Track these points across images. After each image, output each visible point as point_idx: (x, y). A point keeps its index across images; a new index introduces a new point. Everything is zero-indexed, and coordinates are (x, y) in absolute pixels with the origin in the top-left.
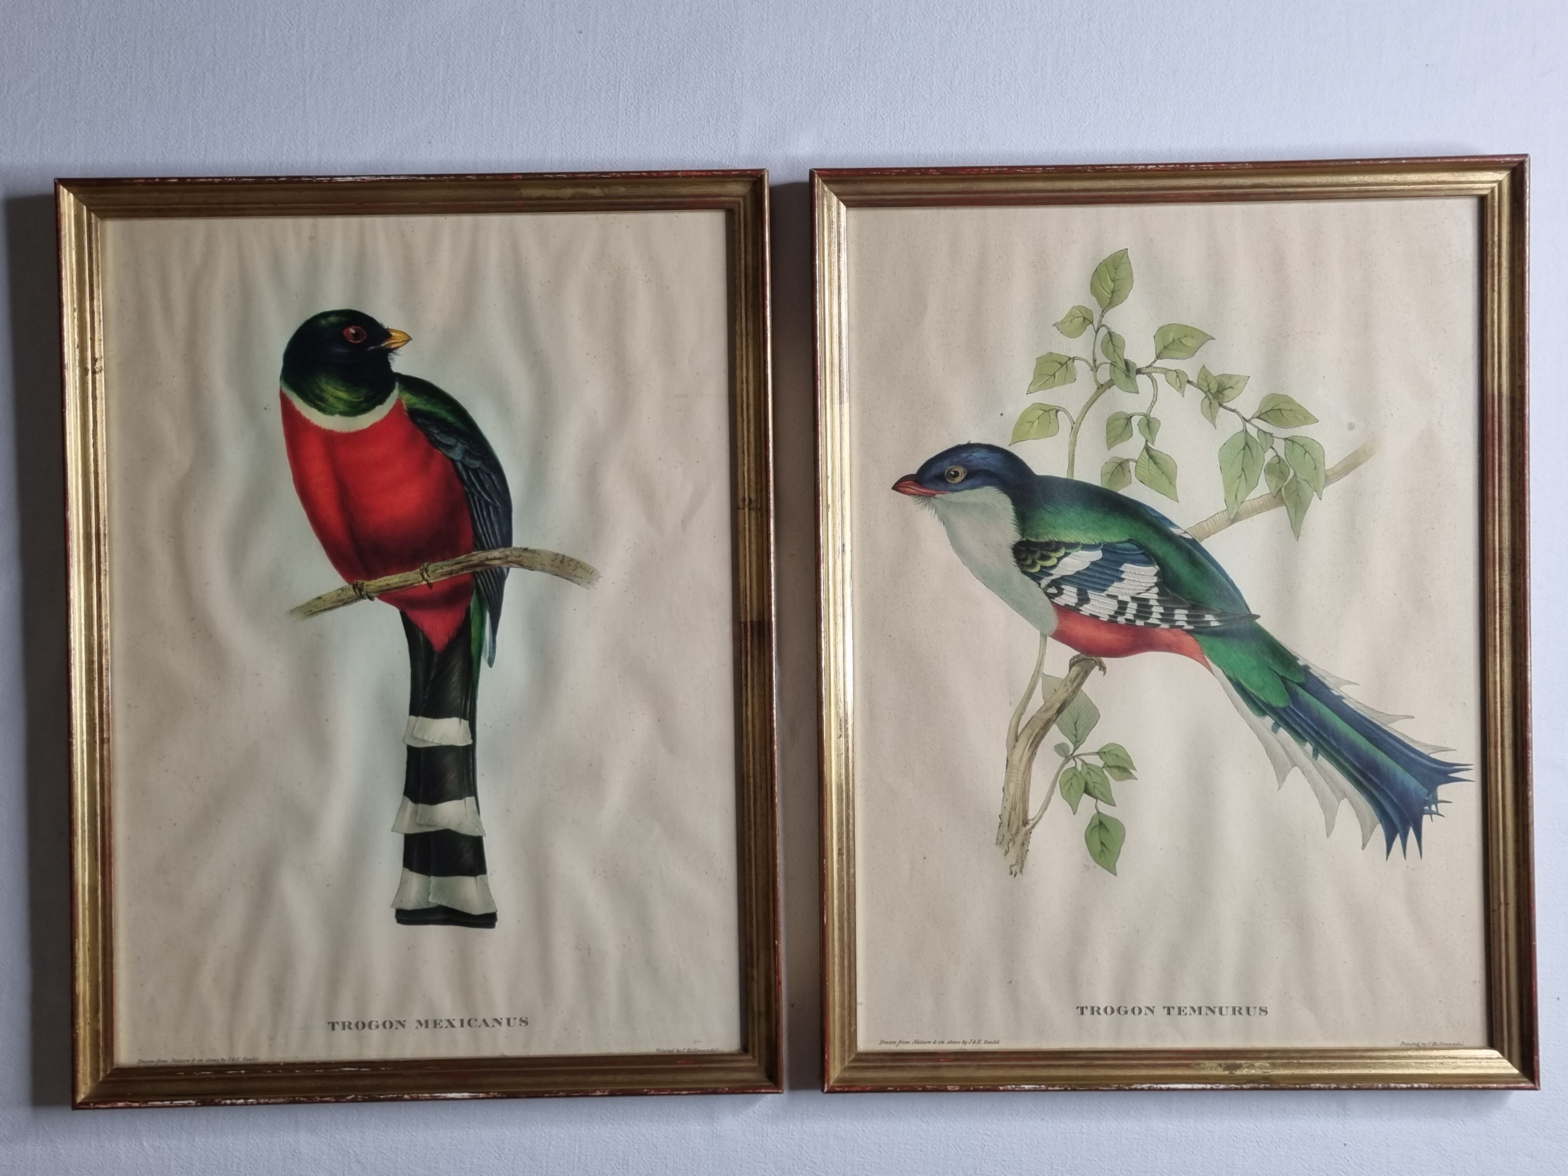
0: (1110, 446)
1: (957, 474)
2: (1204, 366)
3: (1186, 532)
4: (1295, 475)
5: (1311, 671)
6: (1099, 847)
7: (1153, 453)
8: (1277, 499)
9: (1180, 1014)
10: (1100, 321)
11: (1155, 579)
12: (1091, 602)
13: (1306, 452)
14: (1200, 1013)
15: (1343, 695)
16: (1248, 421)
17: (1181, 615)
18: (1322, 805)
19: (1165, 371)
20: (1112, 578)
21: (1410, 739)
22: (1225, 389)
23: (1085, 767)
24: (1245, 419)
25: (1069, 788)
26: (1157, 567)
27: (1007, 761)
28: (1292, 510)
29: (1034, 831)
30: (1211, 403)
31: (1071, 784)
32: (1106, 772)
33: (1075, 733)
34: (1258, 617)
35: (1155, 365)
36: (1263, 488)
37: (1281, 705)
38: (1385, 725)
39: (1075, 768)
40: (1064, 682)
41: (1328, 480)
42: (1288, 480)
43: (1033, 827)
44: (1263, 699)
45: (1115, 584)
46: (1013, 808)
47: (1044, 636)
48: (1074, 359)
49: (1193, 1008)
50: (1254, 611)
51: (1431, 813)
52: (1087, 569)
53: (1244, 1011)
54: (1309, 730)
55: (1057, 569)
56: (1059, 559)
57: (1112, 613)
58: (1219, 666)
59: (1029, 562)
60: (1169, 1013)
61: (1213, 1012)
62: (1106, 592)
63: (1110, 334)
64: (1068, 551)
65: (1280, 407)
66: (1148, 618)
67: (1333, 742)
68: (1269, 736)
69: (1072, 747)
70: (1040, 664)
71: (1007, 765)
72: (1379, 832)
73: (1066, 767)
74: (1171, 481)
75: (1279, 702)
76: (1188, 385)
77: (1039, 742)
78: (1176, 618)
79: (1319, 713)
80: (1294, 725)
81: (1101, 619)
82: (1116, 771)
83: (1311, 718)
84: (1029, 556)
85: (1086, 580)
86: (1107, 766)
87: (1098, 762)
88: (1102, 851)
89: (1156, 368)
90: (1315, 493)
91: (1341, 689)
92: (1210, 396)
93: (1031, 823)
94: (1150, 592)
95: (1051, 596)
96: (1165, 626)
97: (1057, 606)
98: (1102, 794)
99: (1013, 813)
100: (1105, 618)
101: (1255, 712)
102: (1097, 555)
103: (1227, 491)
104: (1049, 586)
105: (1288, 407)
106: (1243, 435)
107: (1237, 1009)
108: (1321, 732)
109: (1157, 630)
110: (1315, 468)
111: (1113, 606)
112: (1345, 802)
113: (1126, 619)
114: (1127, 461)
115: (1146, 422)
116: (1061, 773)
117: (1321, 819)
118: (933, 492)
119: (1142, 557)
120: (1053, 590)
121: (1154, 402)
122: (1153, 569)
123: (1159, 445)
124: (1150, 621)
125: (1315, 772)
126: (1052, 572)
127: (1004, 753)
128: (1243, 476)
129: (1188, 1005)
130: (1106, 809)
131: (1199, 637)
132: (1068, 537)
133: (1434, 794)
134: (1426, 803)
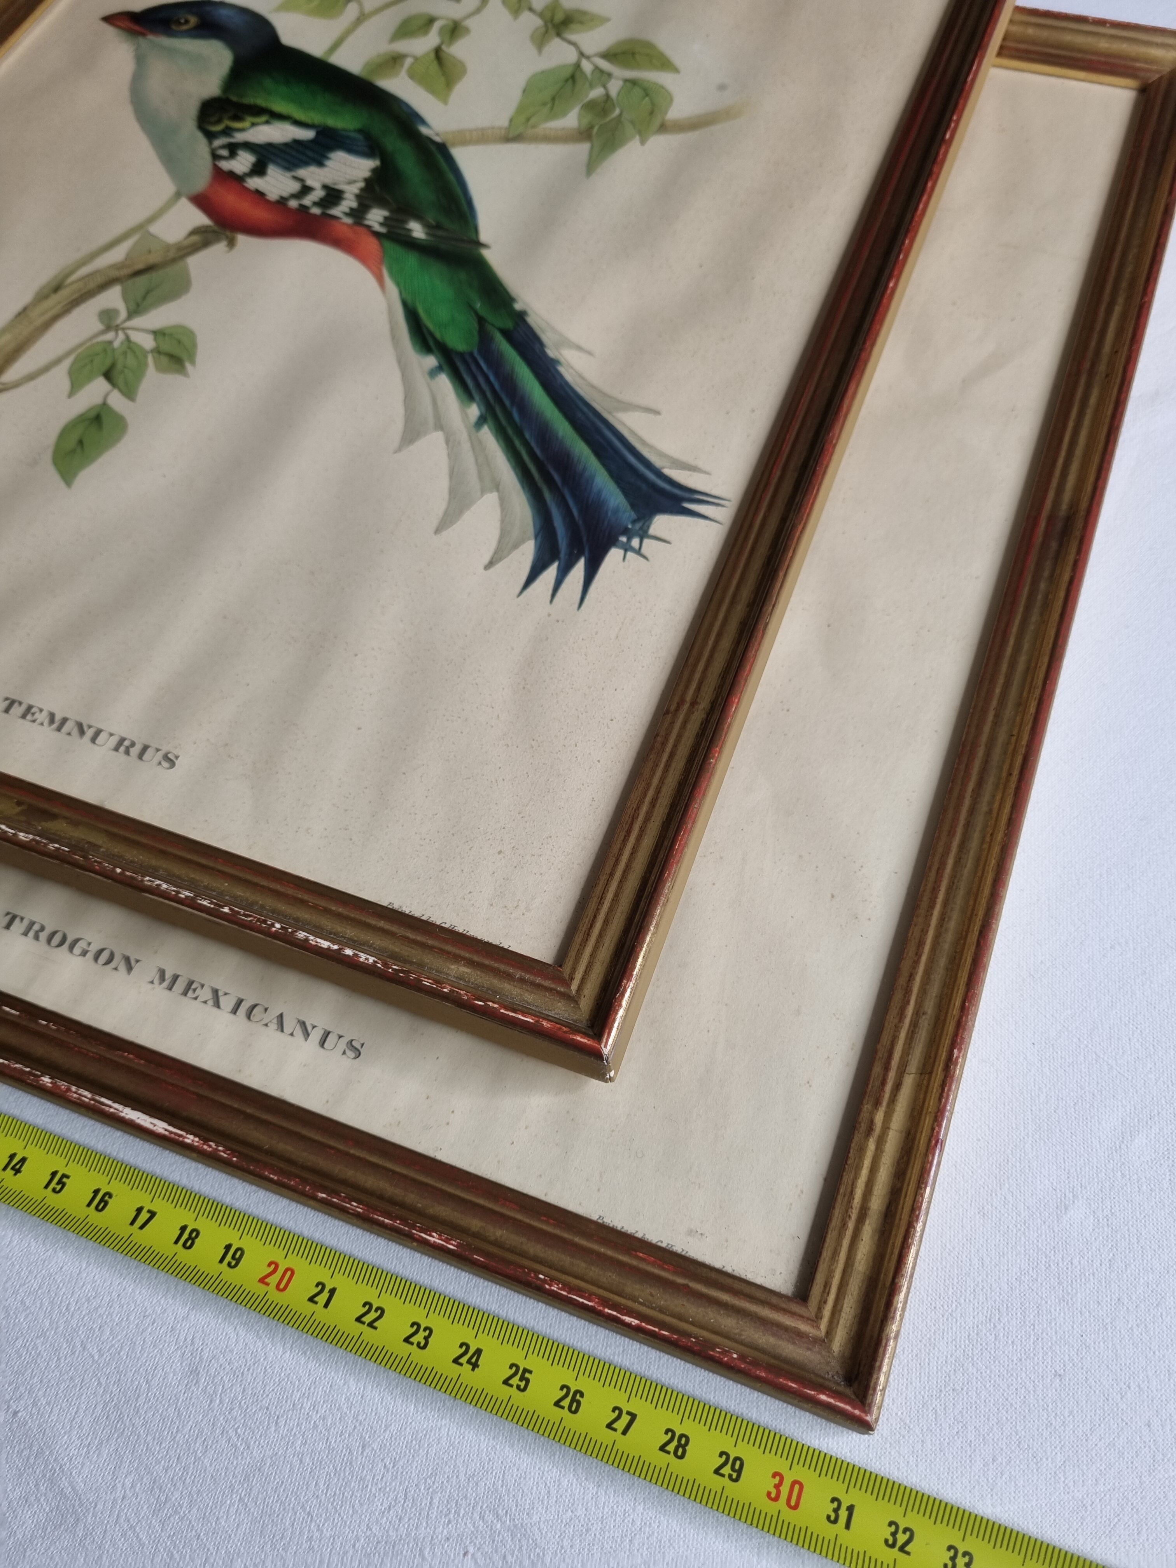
0: (395, 38)
1: (187, 22)
3: (437, 134)
4: (620, 115)
5: (528, 319)
6: (72, 441)
7: (442, 54)
8: (584, 134)
9: (24, 717)
11: (367, 174)
13: (647, 95)
14: (59, 729)
15: (562, 360)
16: (587, 57)
17: (376, 217)
18: (452, 492)
20: (310, 161)
21: (641, 439)
22: (571, 22)
23: (126, 343)
24: (582, 54)
25: (85, 365)
26: (378, 162)
27: (25, 308)
28: (597, 148)
30: (546, 32)
31: (92, 361)
32: (150, 359)
33: (139, 300)
34: (486, 246)
36: (571, 120)
37: (462, 348)
38: (610, 413)
39: (110, 343)
40: (168, 247)
41: (663, 128)
42: (608, 119)
44: (438, 336)
45: (312, 168)
47: (178, 195)
49: (52, 717)
51: (627, 548)
52: (286, 144)
53: (135, 751)
54: (485, 387)
55: (245, 133)
56: (253, 125)
57: (285, 194)
58: (398, 284)
59: (214, 119)
60: (7, 710)
61: (82, 732)
62: (293, 173)
64: (271, 120)
65: (637, 50)
67: (516, 416)
68: (421, 381)
69: (123, 314)
70: (151, 220)
71: (20, 313)
72: (527, 552)
73: (100, 339)
74: (449, 84)
75: (458, 341)
76: (527, 12)
77: (83, 300)
79: (513, 370)
80: (465, 376)
81: (268, 198)
82: (164, 360)
83: (497, 375)
84: (218, 114)
85: (276, 155)
86: (157, 351)
87: (147, 342)
88: (73, 451)
90: (638, 136)
91: (562, 351)
92: (550, 25)
94: (352, 185)
95: (215, 157)
96: (349, 221)
97: (217, 169)
98: (126, 383)
101: (417, 347)
102: (308, 135)
103: (520, 109)
104: (223, 147)
105: (646, 51)
106: (571, 69)
107: (126, 743)
108: (503, 396)
109: (334, 222)
110: (651, 113)
111: (295, 187)
112: (492, 498)
113: (301, 206)
114: (406, 56)
115: (452, 26)
116: (89, 344)
117: (439, 504)
118: (146, 32)
119: (366, 149)
121: (473, 14)
122: (371, 164)
123: (458, 50)
125: (466, 446)
126: (237, 134)
127: (27, 298)
128: (549, 106)
129: (48, 707)
130: (117, 401)
131: (388, 244)
132: (279, 106)
133: (647, 524)
134: (626, 532)
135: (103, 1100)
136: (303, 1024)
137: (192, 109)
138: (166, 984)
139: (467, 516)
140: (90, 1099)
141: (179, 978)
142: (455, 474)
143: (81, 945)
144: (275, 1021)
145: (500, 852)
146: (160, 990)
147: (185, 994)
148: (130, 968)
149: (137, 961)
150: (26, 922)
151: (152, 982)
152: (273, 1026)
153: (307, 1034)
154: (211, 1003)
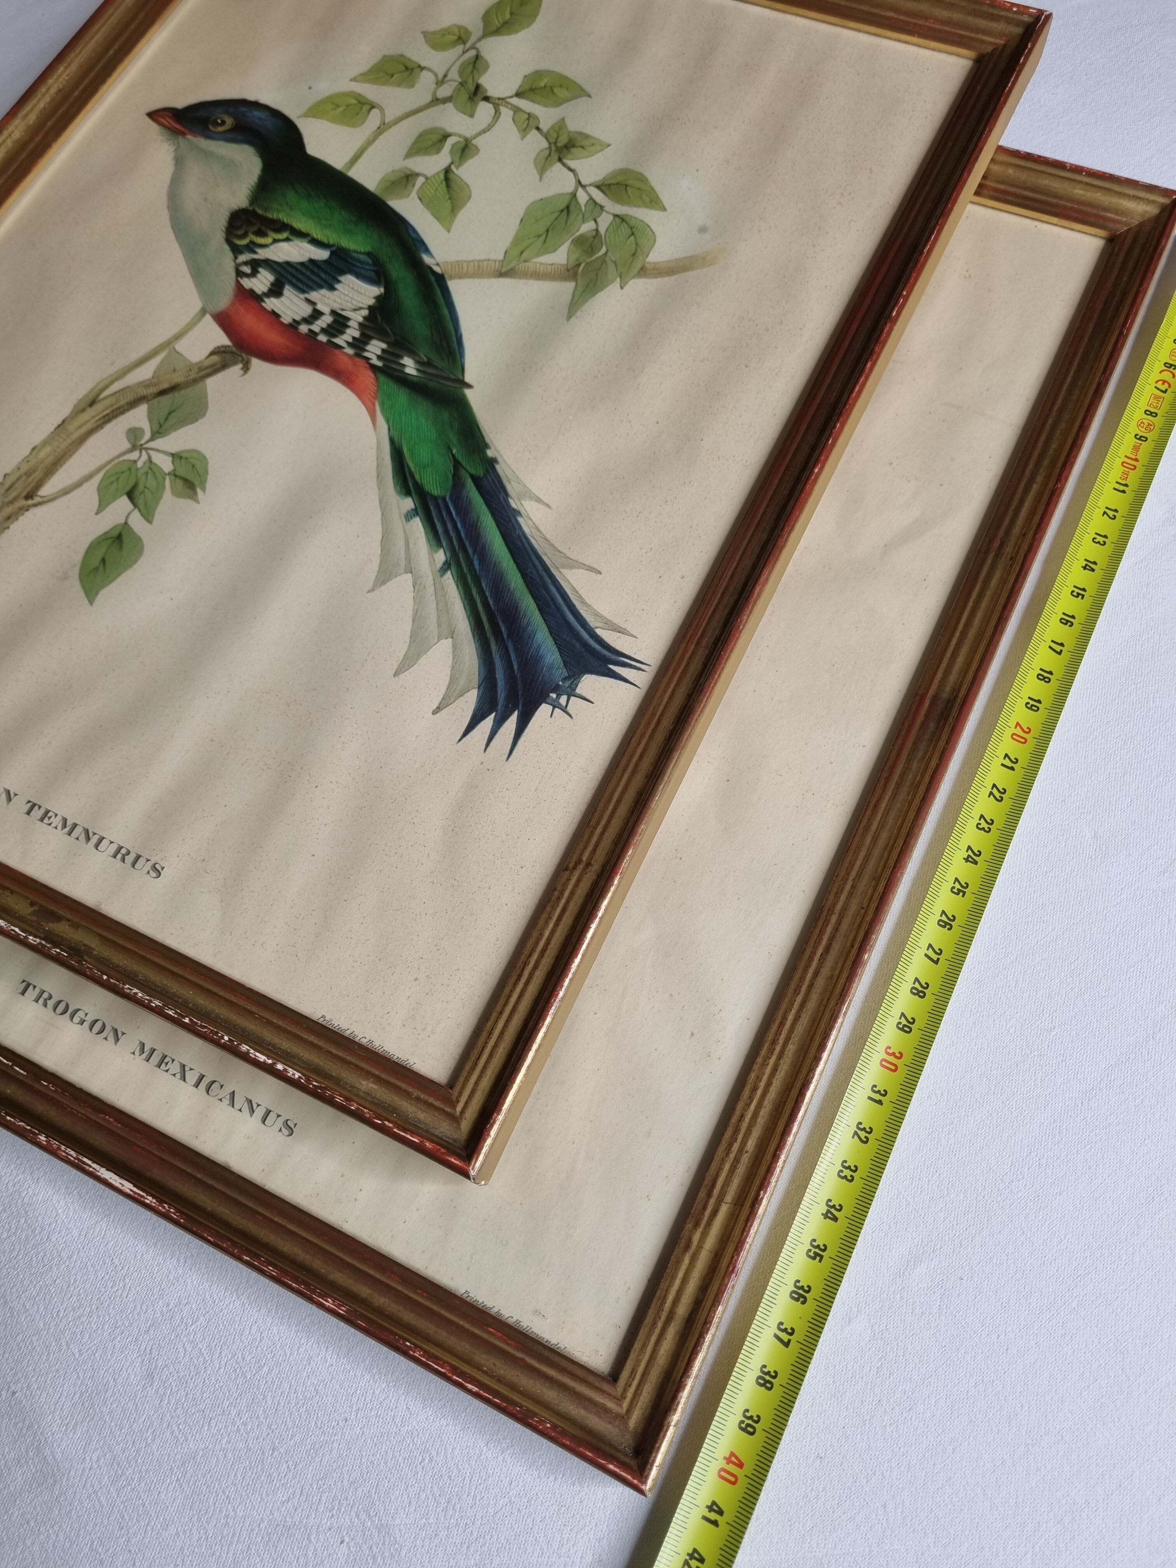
0: (409, 155)
1: (223, 123)
2: (563, 119)
3: (438, 264)
4: (606, 254)
5: (498, 467)
6: (96, 562)
7: (451, 176)
8: (570, 273)
9: (42, 820)
10: (475, 43)
11: (371, 302)
12: (283, 299)
13: (633, 234)
14: (70, 834)
15: (522, 511)
16: (583, 187)
17: (375, 348)
18: (413, 635)
19: (517, 110)
20: (323, 283)
21: (581, 597)
22: (574, 146)
23: (148, 464)
24: (580, 182)
25: (112, 482)
26: (382, 290)
27: (64, 422)
28: (580, 289)
29: (33, 511)
30: (550, 155)
31: (118, 479)
32: (167, 481)
33: (162, 422)
34: (469, 386)
35: (509, 100)
36: (560, 256)
37: (436, 492)
38: (557, 569)
39: (135, 462)
40: (191, 367)
41: (643, 272)
42: (594, 258)
43: (35, 505)
44: (417, 477)
45: (324, 292)
46: (28, 474)
47: (203, 312)
48: (422, 68)
49: (65, 821)
50: (468, 378)
51: (555, 705)
52: (302, 264)
53: (130, 859)
54: (452, 534)
55: (267, 250)
56: (275, 241)
57: (298, 318)
58: (388, 421)
59: (240, 232)
60: (29, 813)
61: (88, 839)
62: (307, 296)
63: (477, 57)
64: (291, 237)
65: (630, 182)
66: (335, 336)
67: (476, 563)
68: (397, 521)
69: (148, 435)
70: (178, 337)
71: (59, 426)
72: (470, 700)
73: (126, 457)
74: (454, 210)
75: (434, 485)
76: (534, 131)
77: (114, 417)
78: (368, 348)
79: (478, 518)
80: (436, 521)
81: (282, 319)
82: (180, 483)
83: (464, 523)
84: (244, 227)
85: (293, 276)
86: (174, 474)
87: (166, 464)
88: (97, 569)
89: (509, 103)
90: (618, 279)
91: (523, 502)
92: (553, 148)
93: (37, 500)
94: (357, 312)
95: (239, 274)
96: (350, 351)
97: (239, 287)
98: (145, 504)
99: (24, 478)
100: (286, 319)
101: (398, 488)
102: (322, 255)
103: (516, 241)
104: (246, 263)
105: (638, 184)
106: (568, 198)
107: (123, 851)
108: (467, 544)
109: (337, 352)
110: (634, 254)
111: (307, 310)
112: (447, 644)
113: (310, 330)
114: (418, 175)
115: (463, 145)
116: (117, 461)
117: (400, 648)
118: (186, 131)
119: (373, 275)
120: (247, 270)
121: (484, 131)
122: (376, 291)
123: (465, 172)
124: (337, 341)
125: (430, 590)
126: (259, 251)
127: (66, 412)
128: (543, 237)
129: (62, 813)
130: (137, 522)
131: (383, 379)
132: (300, 223)
133: (575, 682)
134: (556, 689)
135: (85, 1160)
136: (250, 1102)
137: (222, 221)
138: (144, 1056)
139: (423, 660)
140: (75, 1158)
141: (156, 1052)
142: (418, 618)
143: (80, 1014)
144: (228, 1097)
145: (416, 979)
146: (139, 1060)
147: (159, 1066)
148: (117, 1039)
149: (123, 1034)
150: (37, 990)
151: (134, 1053)
152: (226, 1101)
153: (252, 1111)
154: (178, 1076)
